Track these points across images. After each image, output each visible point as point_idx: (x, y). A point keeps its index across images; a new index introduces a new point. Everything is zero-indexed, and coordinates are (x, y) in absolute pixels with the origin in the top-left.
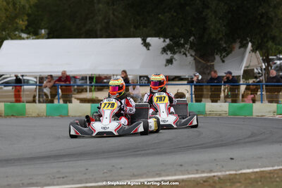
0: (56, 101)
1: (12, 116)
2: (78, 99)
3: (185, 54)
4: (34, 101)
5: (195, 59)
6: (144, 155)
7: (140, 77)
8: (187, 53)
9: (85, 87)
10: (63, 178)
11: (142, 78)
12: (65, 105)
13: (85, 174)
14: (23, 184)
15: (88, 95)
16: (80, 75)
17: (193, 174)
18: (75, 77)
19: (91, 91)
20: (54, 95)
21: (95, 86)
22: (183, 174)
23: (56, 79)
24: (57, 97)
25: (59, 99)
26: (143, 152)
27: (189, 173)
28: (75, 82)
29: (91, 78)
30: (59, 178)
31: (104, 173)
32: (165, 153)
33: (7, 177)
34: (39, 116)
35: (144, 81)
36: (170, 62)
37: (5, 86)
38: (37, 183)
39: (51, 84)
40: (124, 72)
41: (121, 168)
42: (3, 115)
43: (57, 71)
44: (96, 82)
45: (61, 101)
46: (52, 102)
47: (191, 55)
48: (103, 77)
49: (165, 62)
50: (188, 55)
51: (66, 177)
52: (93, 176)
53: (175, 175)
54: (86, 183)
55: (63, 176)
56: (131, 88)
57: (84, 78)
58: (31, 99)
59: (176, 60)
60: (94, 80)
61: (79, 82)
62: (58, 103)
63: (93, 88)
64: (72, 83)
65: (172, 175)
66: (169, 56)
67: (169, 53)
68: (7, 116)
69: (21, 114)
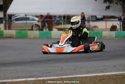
0: (44, 30)
1: (20, 38)
2: (57, 28)
3: (117, 3)
4: (32, 30)
5: (123, 7)
6: (93, 61)
7: (92, 16)
8: (118, 3)
9: (61, 22)
10: (49, 73)
11: (93, 17)
12: (50, 32)
13: (61, 71)
14: (26, 76)
15: (62, 26)
16: (58, 15)
17: (121, 71)
18: (55, 16)
19: (64, 24)
20: (43, 26)
21: (67, 21)
22: (116, 72)
23: (44, 17)
24: (45, 27)
25: (46, 28)
26: (93, 59)
27: (119, 71)
28: (55, 19)
29: (64, 17)
30: (47, 73)
31: (72, 70)
32: (106, 59)
33: (17, 72)
34: (35, 38)
35: (94, 19)
36: (108, 8)
37: (16, 21)
38: (34, 76)
39: (42, 20)
40: (83, 13)
41: (81, 68)
42: (15, 37)
43: (44, 12)
44: (67, 19)
45: (47, 30)
46: (42, 30)
47: (120, 4)
48: (71, 16)
49: (105, 8)
50: (119, 4)
51: (50, 72)
52: (65, 72)
53: (111, 72)
54: (62, 76)
55: (48, 72)
56: (86, 22)
57: (60, 17)
58: (30, 28)
59: (111, 7)
60: (66, 18)
61: (57, 19)
62: (46, 30)
63: (65, 22)
64: (53, 19)
65: (110, 72)
66: (107, 4)
67: (108, 3)
68: (17, 38)
69: (25, 37)
